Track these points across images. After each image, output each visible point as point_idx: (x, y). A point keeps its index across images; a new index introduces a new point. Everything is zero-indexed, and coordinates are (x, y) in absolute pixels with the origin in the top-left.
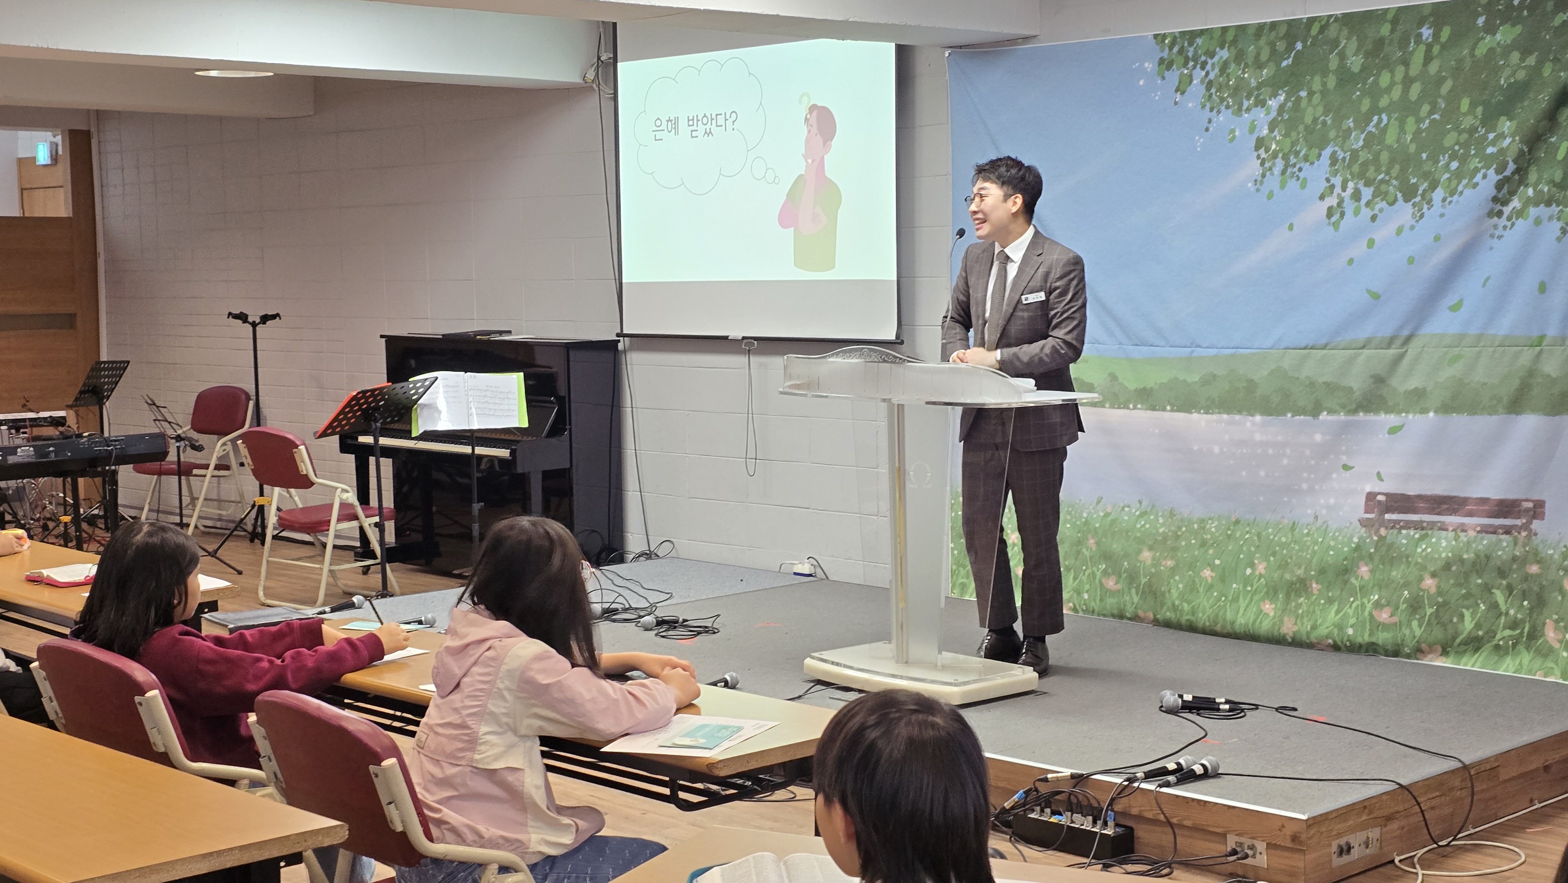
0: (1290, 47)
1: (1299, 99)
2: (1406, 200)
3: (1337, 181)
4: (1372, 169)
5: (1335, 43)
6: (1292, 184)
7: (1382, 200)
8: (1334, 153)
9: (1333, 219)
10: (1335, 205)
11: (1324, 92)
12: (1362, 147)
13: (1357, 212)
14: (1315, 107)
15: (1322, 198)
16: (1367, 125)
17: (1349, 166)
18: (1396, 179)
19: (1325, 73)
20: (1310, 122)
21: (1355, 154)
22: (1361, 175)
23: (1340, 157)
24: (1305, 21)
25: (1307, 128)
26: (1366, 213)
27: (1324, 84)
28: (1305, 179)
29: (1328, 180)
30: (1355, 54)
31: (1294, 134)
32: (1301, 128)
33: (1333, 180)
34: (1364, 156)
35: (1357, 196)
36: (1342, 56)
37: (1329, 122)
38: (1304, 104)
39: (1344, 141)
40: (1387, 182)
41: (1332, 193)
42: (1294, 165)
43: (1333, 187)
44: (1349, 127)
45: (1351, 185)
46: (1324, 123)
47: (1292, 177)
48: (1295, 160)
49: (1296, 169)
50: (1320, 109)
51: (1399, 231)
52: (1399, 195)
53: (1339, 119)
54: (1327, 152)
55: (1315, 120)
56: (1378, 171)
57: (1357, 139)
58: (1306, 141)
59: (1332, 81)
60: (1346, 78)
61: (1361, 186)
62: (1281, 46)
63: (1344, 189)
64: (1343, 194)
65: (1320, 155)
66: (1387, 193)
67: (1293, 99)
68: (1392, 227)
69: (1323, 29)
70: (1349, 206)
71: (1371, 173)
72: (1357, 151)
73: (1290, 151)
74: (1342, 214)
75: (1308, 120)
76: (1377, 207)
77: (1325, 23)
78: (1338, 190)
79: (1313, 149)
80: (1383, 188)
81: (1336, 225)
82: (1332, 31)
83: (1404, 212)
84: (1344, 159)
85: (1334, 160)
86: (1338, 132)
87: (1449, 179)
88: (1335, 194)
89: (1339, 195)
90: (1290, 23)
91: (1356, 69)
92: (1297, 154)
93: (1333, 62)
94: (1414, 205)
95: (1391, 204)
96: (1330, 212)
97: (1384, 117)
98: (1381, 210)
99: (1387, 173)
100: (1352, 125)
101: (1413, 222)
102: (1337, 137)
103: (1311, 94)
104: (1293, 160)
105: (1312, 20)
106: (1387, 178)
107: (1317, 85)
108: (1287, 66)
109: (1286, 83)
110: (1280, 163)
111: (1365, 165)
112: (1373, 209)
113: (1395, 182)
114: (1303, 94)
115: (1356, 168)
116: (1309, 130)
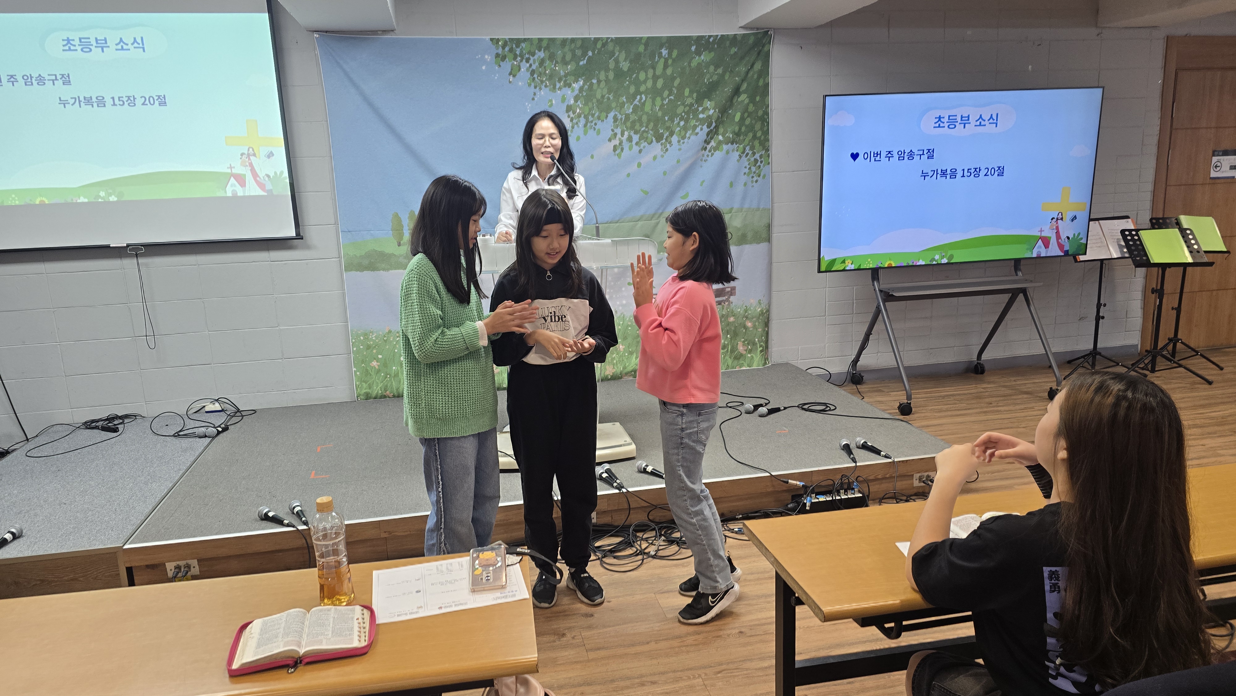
0: (584, 54)
1: (592, 84)
2: (658, 141)
3: (618, 131)
4: (638, 125)
5: (612, 54)
6: (591, 132)
7: (645, 141)
8: (616, 115)
9: (617, 152)
10: (618, 144)
11: (607, 81)
12: (632, 112)
13: (631, 148)
14: (602, 89)
15: (610, 140)
16: (634, 100)
17: (625, 123)
18: (652, 130)
19: (607, 70)
20: (599, 98)
21: (627, 117)
22: (632, 128)
23: (619, 118)
24: (593, 39)
25: (598, 101)
26: (636, 149)
27: (607, 77)
28: (599, 130)
29: (613, 130)
30: (625, 60)
31: (590, 104)
32: (594, 100)
33: (616, 131)
34: (633, 117)
35: (630, 139)
36: (617, 61)
37: (611, 98)
38: (595, 87)
39: (621, 109)
40: (647, 132)
41: (616, 137)
42: (592, 122)
43: (615, 135)
44: (624, 101)
45: (626, 133)
46: (609, 99)
47: (591, 128)
48: (592, 119)
49: (593, 124)
50: (605, 91)
51: (655, 158)
52: (654, 139)
53: (617, 96)
54: (611, 115)
55: (603, 97)
56: (641, 125)
57: (628, 108)
58: (598, 108)
59: (611, 75)
60: (620, 74)
61: (632, 133)
62: (579, 53)
63: (622, 135)
64: (622, 138)
65: (607, 116)
66: (647, 138)
67: (588, 84)
68: (651, 155)
69: (604, 45)
70: (626, 145)
71: (637, 127)
72: (629, 114)
73: (589, 114)
74: (622, 150)
75: (599, 96)
76: (642, 145)
77: (606, 42)
78: (619, 136)
79: (603, 113)
80: (645, 135)
81: (619, 156)
82: (610, 46)
83: (657, 148)
84: (621, 119)
85: (615, 119)
86: (617, 104)
87: (680, 131)
88: (617, 138)
89: (619, 139)
90: (583, 40)
91: (625, 69)
92: (593, 115)
93: (612, 65)
94: (662, 144)
95: (650, 143)
96: (615, 148)
97: (643, 96)
98: (644, 147)
99: (647, 127)
100: (625, 100)
101: (662, 153)
102: (617, 106)
103: (599, 82)
104: (590, 118)
105: (597, 40)
106: (647, 130)
107: (602, 76)
108: (584, 64)
109: (583, 75)
110: (582, 121)
111: (634, 122)
112: (640, 147)
113: (651, 132)
114: (594, 81)
115: (629, 124)
116: (600, 102)
